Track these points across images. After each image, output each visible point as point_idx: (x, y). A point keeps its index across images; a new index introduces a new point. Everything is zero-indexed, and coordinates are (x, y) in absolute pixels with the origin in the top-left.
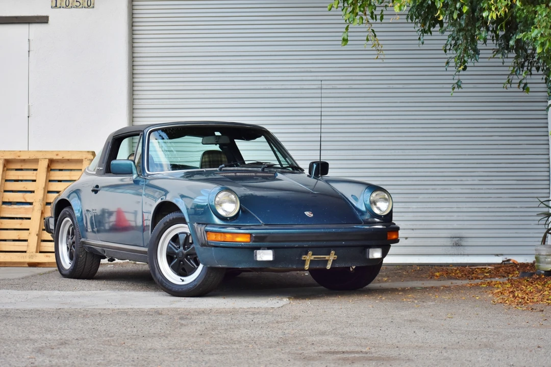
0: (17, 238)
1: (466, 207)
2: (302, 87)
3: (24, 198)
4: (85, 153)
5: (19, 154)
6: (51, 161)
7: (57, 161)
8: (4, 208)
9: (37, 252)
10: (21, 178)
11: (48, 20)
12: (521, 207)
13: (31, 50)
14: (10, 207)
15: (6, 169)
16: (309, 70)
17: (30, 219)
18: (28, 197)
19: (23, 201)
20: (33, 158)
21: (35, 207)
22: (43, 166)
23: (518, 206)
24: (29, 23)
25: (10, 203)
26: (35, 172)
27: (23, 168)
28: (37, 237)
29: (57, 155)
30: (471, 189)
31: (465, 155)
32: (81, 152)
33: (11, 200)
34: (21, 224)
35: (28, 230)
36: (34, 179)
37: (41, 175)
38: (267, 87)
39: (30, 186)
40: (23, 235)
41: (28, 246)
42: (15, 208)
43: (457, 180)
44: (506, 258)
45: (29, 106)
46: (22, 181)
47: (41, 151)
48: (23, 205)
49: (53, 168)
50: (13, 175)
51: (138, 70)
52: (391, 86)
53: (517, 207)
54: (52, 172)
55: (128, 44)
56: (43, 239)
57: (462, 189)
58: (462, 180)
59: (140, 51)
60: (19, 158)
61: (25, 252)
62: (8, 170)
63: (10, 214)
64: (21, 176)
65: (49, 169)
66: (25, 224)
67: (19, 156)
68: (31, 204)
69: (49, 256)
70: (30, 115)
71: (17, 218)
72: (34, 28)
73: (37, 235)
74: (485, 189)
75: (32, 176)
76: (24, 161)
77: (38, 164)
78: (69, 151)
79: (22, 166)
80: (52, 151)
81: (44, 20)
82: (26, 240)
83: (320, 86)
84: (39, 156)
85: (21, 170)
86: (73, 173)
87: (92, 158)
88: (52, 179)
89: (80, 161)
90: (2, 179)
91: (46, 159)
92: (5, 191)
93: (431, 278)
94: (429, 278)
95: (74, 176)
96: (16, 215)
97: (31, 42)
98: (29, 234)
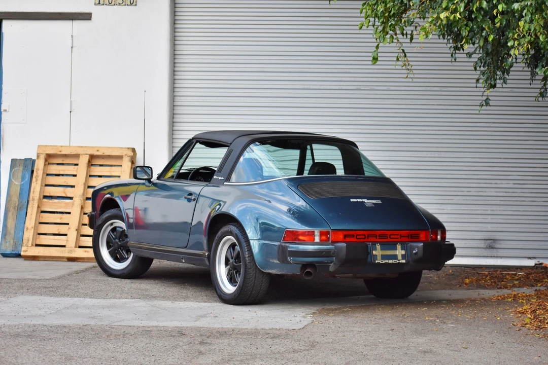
0: (57, 233)
1: (500, 210)
2: (340, 87)
3: (65, 193)
4: (125, 149)
5: (60, 149)
6: (92, 157)
7: (98, 157)
8: (45, 202)
9: (76, 247)
10: (62, 173)
11: (91, 17)
13: (74, 45)
14: (51, 201)
15: (47, 163)
16: (348, 71)
17: (69, 213)
18: (69, 192)
19: (64, 195)
20: (74, 153)
21: (75, 203)
22: (84, 160)
24: (73, 20)
25: (51, 197)
26: (76, 167)
27: (64, 162)
28: (76, 232)
29: (98, 151)
30: (506, 192)
31: (501, 158)
32: (122, 148)
33: (52, 195)
34: (61, 218)
35: (68, 224)
36: (75, 173)
37: (82, 170)
38: (306, 87)
39: (70, 181)
40: (63, 229)
41: (67, 240)
42: (55, 203)
43: (491, 183)
44: (539, 262)
45: (71, 101)
46: (63, 175)
47: (82, 147)
48: (63, 199)
49: (93, 163)
50: (54, 169)
51: (179, 67)
52: (429, 88)
54: (92, 168)
55: (169, 42)
56: (82, 233)
58: (496, 184)
59: (182, 49)
60: (60, 153)
61: (64, 246)
62: (49, 164)
63: (50, 208)
64: (62, 170)
65: (90, 164)
66: (65, 218)
67: (60, 151)
68: (71, 198)
69: (88, 252)
70: (72, 110)
71: (57, 212)
72: (78, 24)
73: (76, 230)
74: (519, 193)
75: (74, 171)
76: (65, 156)
77: (79, 159)
78: (109, 148)
79: (63, 161)
80: (93, 147)
81: (87, 17)
82: (66, 235)
83: (359, 87)
84: (79, 151)
85: (63, 164)
86: (113, 168)
87: (132, 154)
88: (93, 174)
89: (120, 157)
90: (43, 173)
91: (87, 154)
92: (46, 185)
93: (460, 286)
94: (458, 286)
95: (115, 171)
96: (57, 209)
97: (74, 38)
98: (69, 228)
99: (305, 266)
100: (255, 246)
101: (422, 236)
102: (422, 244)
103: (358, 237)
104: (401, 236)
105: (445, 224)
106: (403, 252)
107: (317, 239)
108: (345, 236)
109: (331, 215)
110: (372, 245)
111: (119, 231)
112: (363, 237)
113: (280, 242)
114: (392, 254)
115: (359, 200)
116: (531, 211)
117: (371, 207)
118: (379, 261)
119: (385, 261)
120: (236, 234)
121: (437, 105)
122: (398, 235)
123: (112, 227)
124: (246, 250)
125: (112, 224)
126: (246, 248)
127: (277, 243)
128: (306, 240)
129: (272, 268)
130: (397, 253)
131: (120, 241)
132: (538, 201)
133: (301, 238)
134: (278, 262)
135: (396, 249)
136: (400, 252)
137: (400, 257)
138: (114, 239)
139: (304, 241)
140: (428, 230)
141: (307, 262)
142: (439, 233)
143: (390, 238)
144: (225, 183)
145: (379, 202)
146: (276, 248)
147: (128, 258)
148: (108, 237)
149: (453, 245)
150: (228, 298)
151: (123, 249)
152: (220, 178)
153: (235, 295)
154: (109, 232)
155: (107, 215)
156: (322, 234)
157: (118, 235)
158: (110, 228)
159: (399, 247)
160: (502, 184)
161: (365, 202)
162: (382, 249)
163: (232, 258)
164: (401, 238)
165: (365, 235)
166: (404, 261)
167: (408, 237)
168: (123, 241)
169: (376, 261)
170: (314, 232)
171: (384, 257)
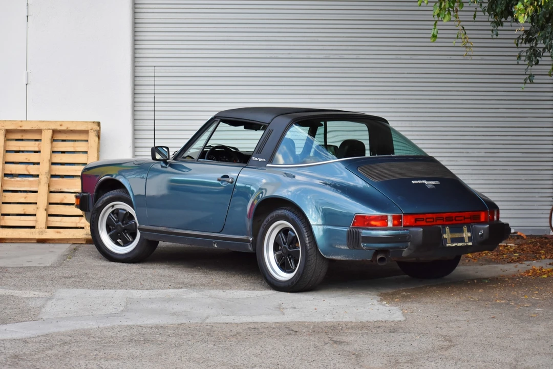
0: (23, 213)
1: (471, 180)
2: (308, 56)
3: (27, 170)
4: (90, 124)
5: (20, 124)
6: (55, 132)
7: (61, 132)
8: (7, 180)
9: (46, 228)
10: (22, 149)
12: (526, 180)
13: (29, 14)
14: (13, 179)
15: (7, 139)
16: (316, 39)
17: (36, 192)
18: (33, 170)
19: (26, 173)
20: (36, 128)
21: (41, 181)
22: (47, 136)
23: (523, 179)
25: (12, 175)
26: (38, 142)
27: (24, 138)
28: (45, 212)
29: (61, 125)
30: (477, 161)
31: (472, 127)
32: (86, 122)
33: (13, 173)
34: (25, 198)
35: (36, 203)
36: (37, 149)
37: (45, 146)
38: (273, 56)
39: (34, 158)
40: (30, 209)
41: (36, 221)
42: (17, 181)
43: (463, 152)
45: (27, 73)
46: (23, 152)
47: (44, 121)
48: (26, 177)
49: (55, 139)
50: (14, 145)
51: (141, 36)
52: (399, 57)
53: (521, 180)
54: (55, 143)
55: (131, 9)
56: (50, 213)
57: (468, 161)
58: (468, 153)
61: (34, 227)
62: (9, 140)
63: (17, 187)
64: (21, 147)
65: (53, 140)
66: (31, 197)
67: (21, 127)
68: (37, 176)
69: (60, 233)
70: (29, 82)
71: (21, 191)
73: (46, 210)
74: (491, 161)
75: (35, 147)
76: (25, 131)
77: (42, 134)
78: (73, 122)
79: (22, 136)
80: (56, 122)
82: (35, 215)
83: (327, 56)
84: (41, 126)
85: (22, 140)
86: (77, 143)
87: (98, 128)
88: (55, 149)
89: (86, 132)
90: (4, 150)
91: (49, 129)
92: (7, 163)
93: (469, 261)
94: (467, 261)
95: (81, 146)
96: (21, 187)
97: (29, 5)
98: (37, 208)
99: (378, 251)
100: (318, 231)
101: (483, 217)
102: (488, 226)
103: (428, 220)
104: (464, 218)
105: (497, 203)
106: (469, 234)
107: (390, 224)
108: (416, 220)
109: (399, 198)
110: (443, 227)
111: (122, 213)
112: (432, 220)
113: (349, 227)
114: (460, 236)
115: (419, 182)
116: (503, 180)
117: (433, 189)
118: (449, 245)
119: (454, 245)
120: (293, 219)
121: (408, 73)
122: (462, 217)
123: (114, 209)
124: (307, 236)
125: (113, 206)
126: (306, 233)
127: (346, 229)
128: (379, 225)
129: (338, 254)
130: (464, 236)
131: (123, 224)
132: (509, 170)
133: (373, 223)
134: (346, 248)
135: (462, 231)
136: (466, 234)
137: (466, 240)
138: (117, 222)
139: (376, 226)
140: (487, 210)
141: (379, 248)
142: (496, 213)
143: (456, 220)
144: (268, 165)
145: (437, 183)
146: (345, 234)
147: (132, 242)
148: (109, 220)
149: (508, 225)
150: (282, 285)
151: (127, 232)
152: (260, 160)
153: (292, 283)
154: (110, 215)
155: (108, 197)
156: (394, 218)
157: (121, 217)
158: (111, 210)
159: (465, 229)
160: (474, 153)
161: (425, 184)
162: (451, 232)
163: (285, 244)
164: (464, 220)
165: (433, 218)
166: (470, 244)
167: (471, 218)
168: (126, 223)
169: (447, 245)
170: (387, 216)
171: (453, 240)
